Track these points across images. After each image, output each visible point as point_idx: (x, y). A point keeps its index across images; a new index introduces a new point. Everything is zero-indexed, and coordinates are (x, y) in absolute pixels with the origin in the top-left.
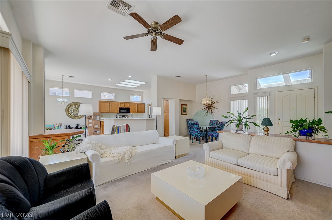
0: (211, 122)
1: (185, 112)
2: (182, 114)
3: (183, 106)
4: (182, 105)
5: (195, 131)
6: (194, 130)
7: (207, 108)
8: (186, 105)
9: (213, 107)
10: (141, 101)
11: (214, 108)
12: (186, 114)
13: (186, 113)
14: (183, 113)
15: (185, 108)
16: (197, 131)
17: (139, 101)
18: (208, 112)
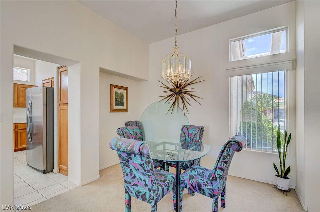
0: (186, 131)
1: (121, 104)
2: (112, 110)
3: (115, 90)
4: (112, 87)
5: (134, 177)
6: (131, 171)
7: (172, 95)
8: (126, 89)
9: (186, 93)
10: (29, 81)
11: (190, 95)
12: (125, 111)
13: (123, 108)
14: (115, 107)
15: (122, 96)
16: (143, 177)
17: (26, 80)
18: (176, 106)
